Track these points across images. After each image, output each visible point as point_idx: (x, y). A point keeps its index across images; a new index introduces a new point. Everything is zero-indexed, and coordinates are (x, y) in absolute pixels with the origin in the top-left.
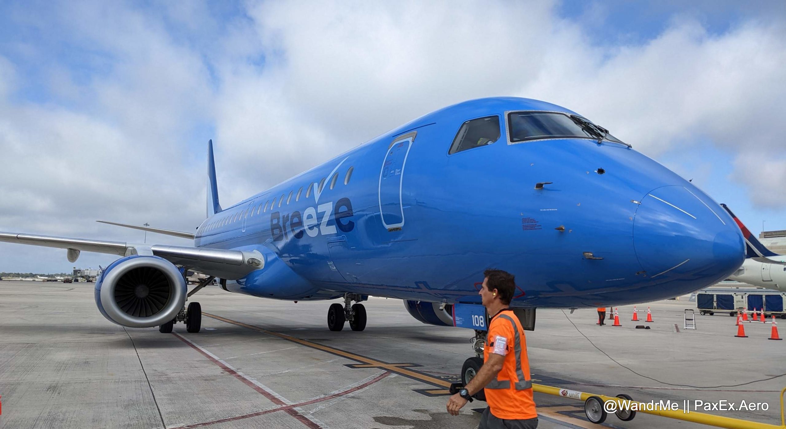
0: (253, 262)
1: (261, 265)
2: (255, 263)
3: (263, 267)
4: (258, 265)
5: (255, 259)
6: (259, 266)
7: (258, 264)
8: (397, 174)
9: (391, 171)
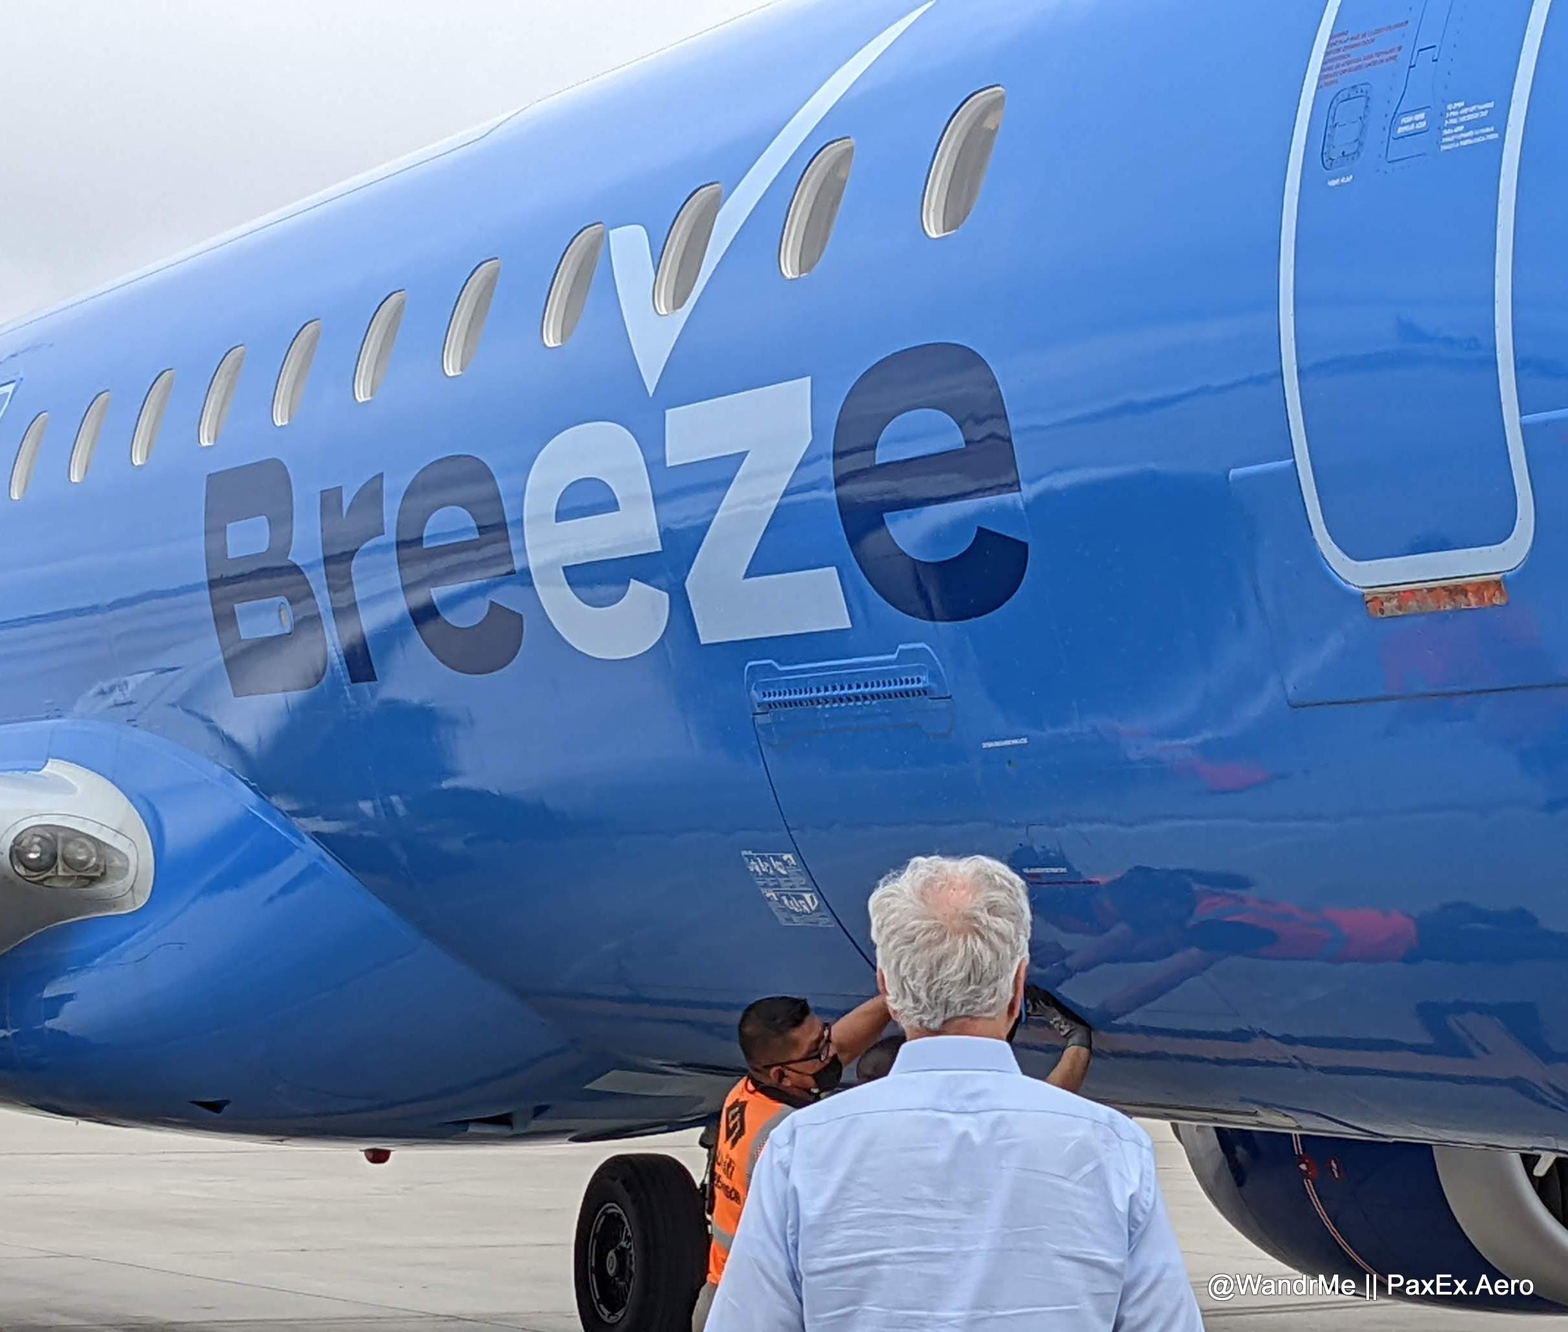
0: (54, 857)
1: (129, 878)
2: (65, 860)
3: (142, 902)
4: (92, 880)
5: (74, 835)
6: (102, 888)
7: (96, 867)
8: (1457, 138)
9: (1394, 121)
